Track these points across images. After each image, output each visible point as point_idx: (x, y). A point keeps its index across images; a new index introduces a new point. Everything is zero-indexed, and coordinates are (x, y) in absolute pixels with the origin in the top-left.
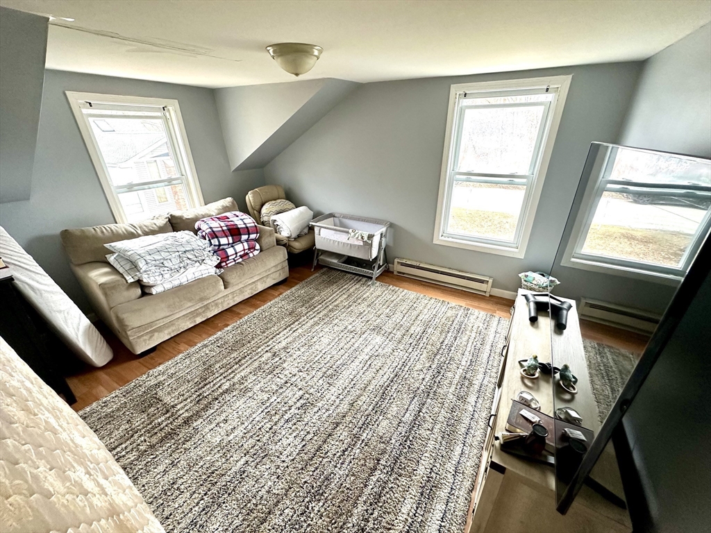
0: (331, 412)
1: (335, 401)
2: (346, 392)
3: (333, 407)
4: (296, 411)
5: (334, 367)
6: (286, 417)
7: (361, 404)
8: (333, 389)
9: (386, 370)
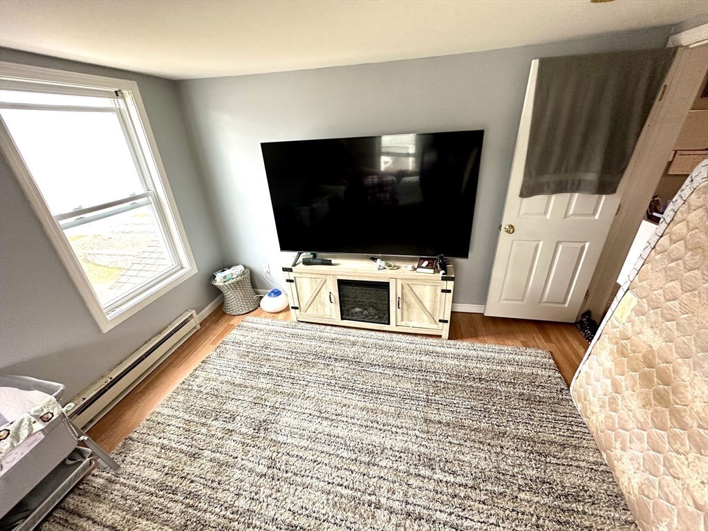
0: (417, 432)
1: (403, 433)
2: (386, 427)
3: (410, 432)
4: (438, 471)
5: (354, 457)
6: (451, 479)
7: (393, 408)
8: (388, 444)
9: (340, 398)
